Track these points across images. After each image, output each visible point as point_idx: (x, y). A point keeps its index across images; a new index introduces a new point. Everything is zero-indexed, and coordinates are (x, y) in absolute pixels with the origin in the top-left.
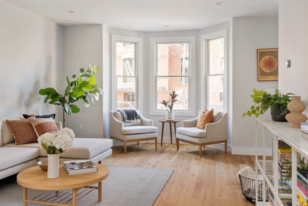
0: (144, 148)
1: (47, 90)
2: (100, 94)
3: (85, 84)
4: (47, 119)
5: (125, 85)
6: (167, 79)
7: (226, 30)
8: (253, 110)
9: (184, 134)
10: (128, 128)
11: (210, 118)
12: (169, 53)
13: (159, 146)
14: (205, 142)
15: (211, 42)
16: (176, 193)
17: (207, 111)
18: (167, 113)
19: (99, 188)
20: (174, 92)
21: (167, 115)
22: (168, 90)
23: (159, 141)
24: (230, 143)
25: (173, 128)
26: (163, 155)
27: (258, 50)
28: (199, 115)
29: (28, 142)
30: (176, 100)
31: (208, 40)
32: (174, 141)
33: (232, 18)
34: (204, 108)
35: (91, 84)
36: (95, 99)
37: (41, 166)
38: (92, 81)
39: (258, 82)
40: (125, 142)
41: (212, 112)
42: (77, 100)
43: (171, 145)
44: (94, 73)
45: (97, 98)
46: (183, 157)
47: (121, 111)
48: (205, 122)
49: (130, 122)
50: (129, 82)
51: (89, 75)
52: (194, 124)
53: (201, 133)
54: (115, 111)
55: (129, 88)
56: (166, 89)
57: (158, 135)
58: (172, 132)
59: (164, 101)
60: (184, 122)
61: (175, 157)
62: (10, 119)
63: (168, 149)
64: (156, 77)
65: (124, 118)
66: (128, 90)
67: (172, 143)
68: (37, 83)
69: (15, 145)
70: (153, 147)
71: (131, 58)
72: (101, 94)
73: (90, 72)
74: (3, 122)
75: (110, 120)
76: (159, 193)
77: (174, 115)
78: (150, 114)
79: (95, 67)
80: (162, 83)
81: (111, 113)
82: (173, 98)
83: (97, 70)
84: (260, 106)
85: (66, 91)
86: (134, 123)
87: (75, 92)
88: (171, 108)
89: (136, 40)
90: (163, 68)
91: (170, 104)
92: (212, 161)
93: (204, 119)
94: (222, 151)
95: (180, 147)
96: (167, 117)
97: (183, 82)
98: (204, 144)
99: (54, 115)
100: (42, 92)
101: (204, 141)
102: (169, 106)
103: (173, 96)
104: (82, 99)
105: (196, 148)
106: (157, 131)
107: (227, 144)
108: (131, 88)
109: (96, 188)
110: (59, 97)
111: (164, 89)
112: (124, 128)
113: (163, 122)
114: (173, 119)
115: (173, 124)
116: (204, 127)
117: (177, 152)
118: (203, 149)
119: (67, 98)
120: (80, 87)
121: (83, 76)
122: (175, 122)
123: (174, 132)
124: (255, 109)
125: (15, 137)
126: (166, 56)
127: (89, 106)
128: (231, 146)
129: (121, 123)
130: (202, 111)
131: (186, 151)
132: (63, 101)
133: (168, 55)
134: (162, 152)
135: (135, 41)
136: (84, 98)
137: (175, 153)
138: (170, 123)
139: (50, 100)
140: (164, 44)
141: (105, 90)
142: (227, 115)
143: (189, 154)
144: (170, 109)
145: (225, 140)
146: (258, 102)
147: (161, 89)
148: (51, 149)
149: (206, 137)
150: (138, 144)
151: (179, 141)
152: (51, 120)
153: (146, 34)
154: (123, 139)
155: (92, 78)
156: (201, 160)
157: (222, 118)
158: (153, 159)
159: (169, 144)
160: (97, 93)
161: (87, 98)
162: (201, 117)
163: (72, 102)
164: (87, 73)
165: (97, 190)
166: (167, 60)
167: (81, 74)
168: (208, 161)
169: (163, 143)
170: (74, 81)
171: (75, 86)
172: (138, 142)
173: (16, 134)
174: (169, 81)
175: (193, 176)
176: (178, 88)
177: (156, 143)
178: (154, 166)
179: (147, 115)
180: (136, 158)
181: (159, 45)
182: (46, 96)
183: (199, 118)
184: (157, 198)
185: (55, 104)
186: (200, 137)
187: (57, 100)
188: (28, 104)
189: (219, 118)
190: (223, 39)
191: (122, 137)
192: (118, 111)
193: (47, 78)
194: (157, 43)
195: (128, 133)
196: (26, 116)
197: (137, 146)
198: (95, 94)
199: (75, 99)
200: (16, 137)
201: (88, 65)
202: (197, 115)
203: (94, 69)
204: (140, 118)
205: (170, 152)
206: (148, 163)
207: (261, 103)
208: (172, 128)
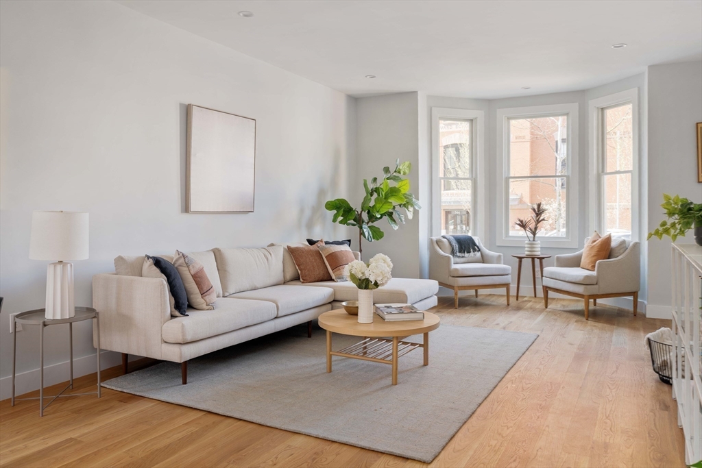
0: (488, 302)
1: (337, 202)
2: (414, 208)
3: (393, 192)
4: (341, 246)
5: (448, 195)
6: (527, 183)
7: (636, 90)
8: (664, 227)
9: (557, 278)
10: (460, 265)
11: (605, 250)
12: (532, 133)
13: (513, 300)
14: (595, 292)
15: (609, 113)
16: (541, 364)
17: (600, 237)
18: (527, 242)
19: (425, 345)
20: (539, 205)
21: (526, 246)
22: (529, 204)
23: (513, 292)
24: (643, 298)
25: (538, 269)
26: (520, 313)
27: (697, 123)
28: (585, 246)
29: (317, 279)
30: (543, 220)
31: (603, 109)
32: (540, 293)
33: (647, 67)
34: (594, 234)
35: (403, 191)
36: (406, 216)
37: (346, 308)
38: (404, 187)
39: (698, 184)
40: (456, 288)
41: (608, 240)
42: (381, 218)
43: (533, 300)
44: (404, 174)
45: (410, 216)
46: (555, 317)
47: (448, 238)
48: (595, 258)
49: (463, 257)
50: (453, 189)
51: (398, 177)
52: (576, 262)
53: (587, 277)
54: (439, 237)
55: (454, 202)
56: (524, 203)
57: (510, 279)
58: (536, 276)
59: (522, 221)
60: (558, 258)
61: (541, 317)
62: (293, 245)
63: (529, 305)
64: (508, 179)
65: (453, 249)
66: (452, 204)
67: (535, 296)
68: (322, 192)
69: (300, 283)
70: (504, 301)
71: (457, 144)
72: (417, 208)
73: (399, 172)
74: (284, 249)
75: (430, 252)
76: (514, 361)
77: (539, 246)
78: (497, 245)
79: (407, 163)
80: (519, 191)
81: (432, 240)
82: (537, 216)
83: (410, 168)
84: (677, 221)
85: (364, 204)
86: (470, 259)
87: (378, 206)
88: (534, 234)
89: (472, 114)
90: (519, 160)
91: (532, 226)
92: (607, 326)
93: (594, 252)
94: (628, 312)
95: (551, 304)
96: (526, 249)
97: (558, 188)
98: (595, 297)
99: (349, 241)
100: (330, 206)
101: (594, 290)
102: (531, 229)
103: (538, 211)
104: (387, 217)
105: (580, 305)
106: (510, 272)
107: (639, 300)
108: (458, 202)
109: (421, 345)
110: (353, 214)
111: (521, 201)
112: (454, 266)
113: (520, 259)
114: (538, 253)
115: (537, 261)
116: (594, 266)
117: (544, 309)
118: (591, 307)
119: (365, 216)
120: (386, 197)
121: (388, 179)
122: (541, 259)
123: (540, 276)
124: (668, 226)
125: (299, 272)
126: (524, 137)
127: (397, 227)
128: (646, 302)
129: (449, 258)
130: (591, 238)
131: (562, 309)
132: (359, 221)
133: (528, 137)
134: (518, 308)
135: (471, 117)
136: (390, 214)
137: (541, 311)
138: (533, 259)
139: (340, 218)
140: (524, 120)
141: (422, 202)
142: (637, 246)
143: (565, 314)
144: (532, 236)
145: (634, 290)
146: (671, 214)
147: (516, 203)
148: (362, 282)
149: (596, 284)
150: (477, 296)
151: (549, 292)
152: (345, 248)
153: (490, 104)
154: (452, 284)
155: (404, 183)
156: (587, 323)
157: (627, 251)
158: (502, 319)
159: (531, 297)
160: (409, 207)
161: (395, 216)
162: (588, 249)
163: (372, 222)
164: (394, 174)
165: (422, 348)
166: (528, 145)
167: (385, 176)
168: (600, 325)
169: (520, 295)
170: (376, 188)
171: (379, 195)
172: (476, 291)
173: (302, 267)
174: (532, 187)
175: (572, 344)
176: (549, 201)
177: (508, 296)
178: (504, 328)
179: (491, 246)
180: (475, 316)
181: (513, 122)
182: (335, 212)
183: (585, 251)
184: (511, 368)
185: (348, 224)
186: (584, 283)
187: (350, 217)
188: (310, 226)
189: (621, 251)
190: (630, 106)
191: (451, 281)
192: (444, 237)
193: (334, 183)
194: (509, 119)
195: (460, 274)
196: (311, 242)
197: (474, 299)
198: (407, 208)
199: (379, 216)
200: (301, 272)
201: (396, 161)
202: (581, 246)
203: (404, 168)
204: (479, 250)
205: (533, 309)
206: (495, 323)
207: (676, 216)
208: (536, 269)
